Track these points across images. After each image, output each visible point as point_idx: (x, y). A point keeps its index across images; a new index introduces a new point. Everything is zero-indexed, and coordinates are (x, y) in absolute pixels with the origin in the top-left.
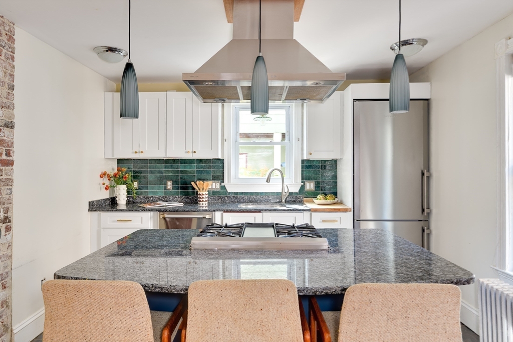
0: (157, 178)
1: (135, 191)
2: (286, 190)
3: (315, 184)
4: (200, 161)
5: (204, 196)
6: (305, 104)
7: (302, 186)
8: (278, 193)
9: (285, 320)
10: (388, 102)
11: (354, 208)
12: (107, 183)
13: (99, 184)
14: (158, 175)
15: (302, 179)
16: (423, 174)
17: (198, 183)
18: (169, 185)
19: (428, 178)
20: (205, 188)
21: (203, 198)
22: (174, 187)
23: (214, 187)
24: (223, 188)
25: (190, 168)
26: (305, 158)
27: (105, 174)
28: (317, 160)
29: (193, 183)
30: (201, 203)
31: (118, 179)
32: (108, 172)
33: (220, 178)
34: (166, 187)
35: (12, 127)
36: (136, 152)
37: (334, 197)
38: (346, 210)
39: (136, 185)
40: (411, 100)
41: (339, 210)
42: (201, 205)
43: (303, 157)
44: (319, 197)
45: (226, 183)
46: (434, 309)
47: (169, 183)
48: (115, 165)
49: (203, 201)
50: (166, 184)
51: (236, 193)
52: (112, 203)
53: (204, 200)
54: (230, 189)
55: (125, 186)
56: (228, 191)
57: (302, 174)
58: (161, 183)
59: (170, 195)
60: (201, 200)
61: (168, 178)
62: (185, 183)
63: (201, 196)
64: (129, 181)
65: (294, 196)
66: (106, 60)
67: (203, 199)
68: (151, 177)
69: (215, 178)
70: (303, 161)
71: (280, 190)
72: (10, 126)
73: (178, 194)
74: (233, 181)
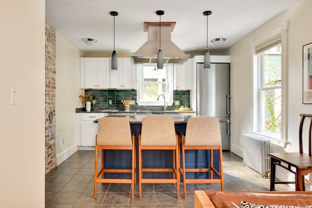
0: (104, 99)
1: (94, 105)
2: (166, 105)
3: (180, 102)
4: (125, 91)
5: (128, 107)
6: (175, 65)
7: (174, 103)
8: (162, 106)
9: (170, 129)
10: (204, 64)
11: (197, 112)
12: (82, 100)
13: (79, 101)
14: (105, 97)
15: (174, 99)
16: (227, 96)
17: (124, 101)
18: (110, 102)
19: (230, 98)
20: (128, 103)
23: (132, 103)
24: (136, 103)
25: (120, 94)
26: (175, 89)
27: (81, 96)
28: (181, 91)
29: (122, 101)
31: (87, 99)
32: (83, 96)
33: (135, 99)
34: (108, 103)
35: (55, 73)
36: (96, 86)
37: (188, 107)
38: (193, 112)
39: (94, 102)
40: (211, 63)
41: (190, 112)
42: (126, 111)
43: (174, 89)
44: (181, 107)
45: (137, 101)
46: (212, 124)
47: (110, 101)
48: (84, 92)
50: (109, 102)
51: (142, 106)
52: (84, 110)
53: (128, 109)
54: (140, 104)
55: (90, 102)
57: (174, 97)
58: (106, 101)
59: (111, 107)
60: (126, 109)
61: (110, 99)
62: (118, 101)
63: (126, 107)
64: (92, 100)
65: (170, 108)
66: (88, 44)
68: (101, 98)
69: (132, 99)
70: (174, 91)
71: (163, 105)
72: (55, 72)
73: (114, 106)
74: (141, 101)
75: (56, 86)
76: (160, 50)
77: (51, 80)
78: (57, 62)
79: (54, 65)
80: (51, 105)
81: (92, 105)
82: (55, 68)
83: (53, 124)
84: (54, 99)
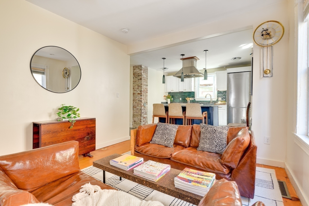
11: (227, 104)
12: (166, 98)
13: (164, 98)
14: (178, 96)
15: (217, 97)
18: (181, 99)
20: (189, 99)
21: (188, 102)
22: (182, 100)
23: (192, 99)
25: (186, 94)
27: (165, 96)
29: (186, 98)
31: (168, 97)
33: (194, 97)
39: (172, 99)
45: (195, 98)
48: (168, 94)
54: (196, 100)
57: (217, 95)
58: (178, 98)
59: (181, 102)
61: (180, 97)
62: (184, 98)
64: (171, 98)
68: (176, 97)
71: (210, 100)
72: (147, 86)
74: (197, 98)
75: (148, 91)
76: (182, 73)
77: (145, 89)
78: (148, 81)
79: (147, 82)
80: (145, 100)
81: (171, 101)
82: (147, 84)
83: (146, 108)
84: (147, 97)
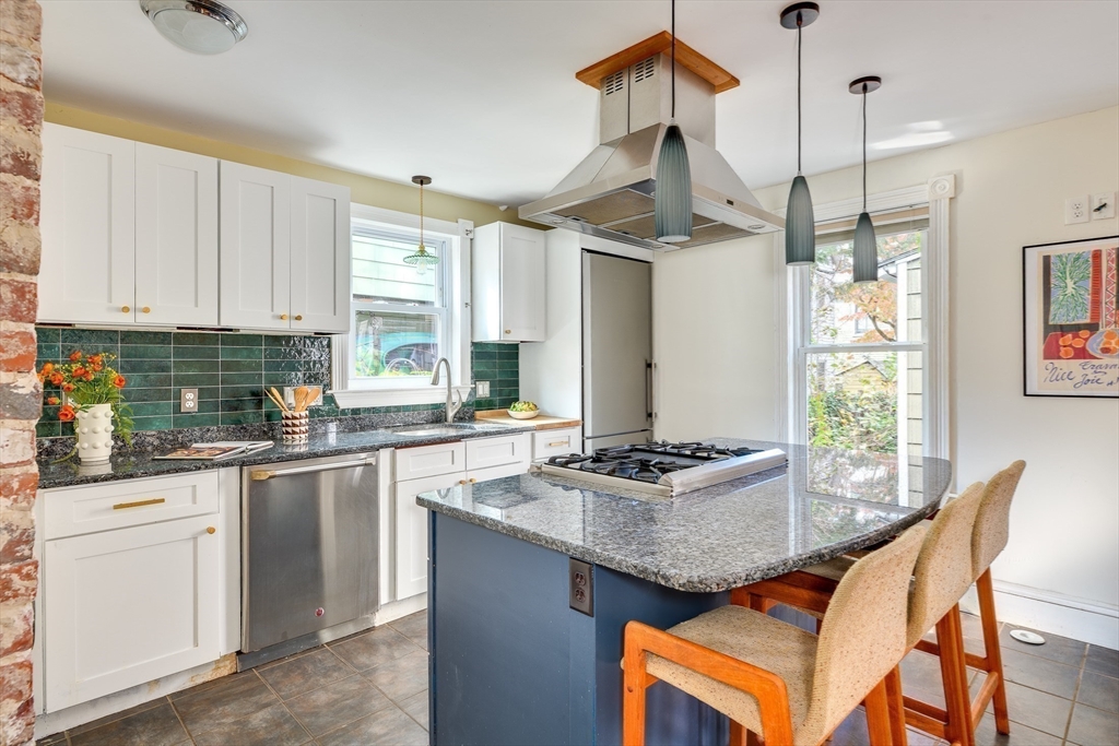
0: (149, 382)
2: (455, 399)
3: (490, 387)
7: (472, 390)
8: (436, 406)
11: (583, 420)
14: (153, 375)
16: (648, 366)
18: (190, 400)
20: (295, 400)
21: (294, 425)
24: (329, 400)
25: (249, 357)
30: (290, 437)
33: (318, 376)
34: (178, 407)
36: (126, 309)
41: (569, 425)
42: (289, 443)
43: (473, 337)
45: (335, 390)
47: (189, 396)
49: (294, 433)
50: (178, 396)
51: (356, 411)
53: (297, 430)
54: (344, 403)
55: (109, 405)
56: (341, 407)
57: (472, 368)
58: (165, 395)
59: (191, 424)
60: (289, 430)
61: (184, 382)
67: (295, 429)
69: (312, 379)
70: (473, 345)
73: (214, 421)
74: (352, 385)
